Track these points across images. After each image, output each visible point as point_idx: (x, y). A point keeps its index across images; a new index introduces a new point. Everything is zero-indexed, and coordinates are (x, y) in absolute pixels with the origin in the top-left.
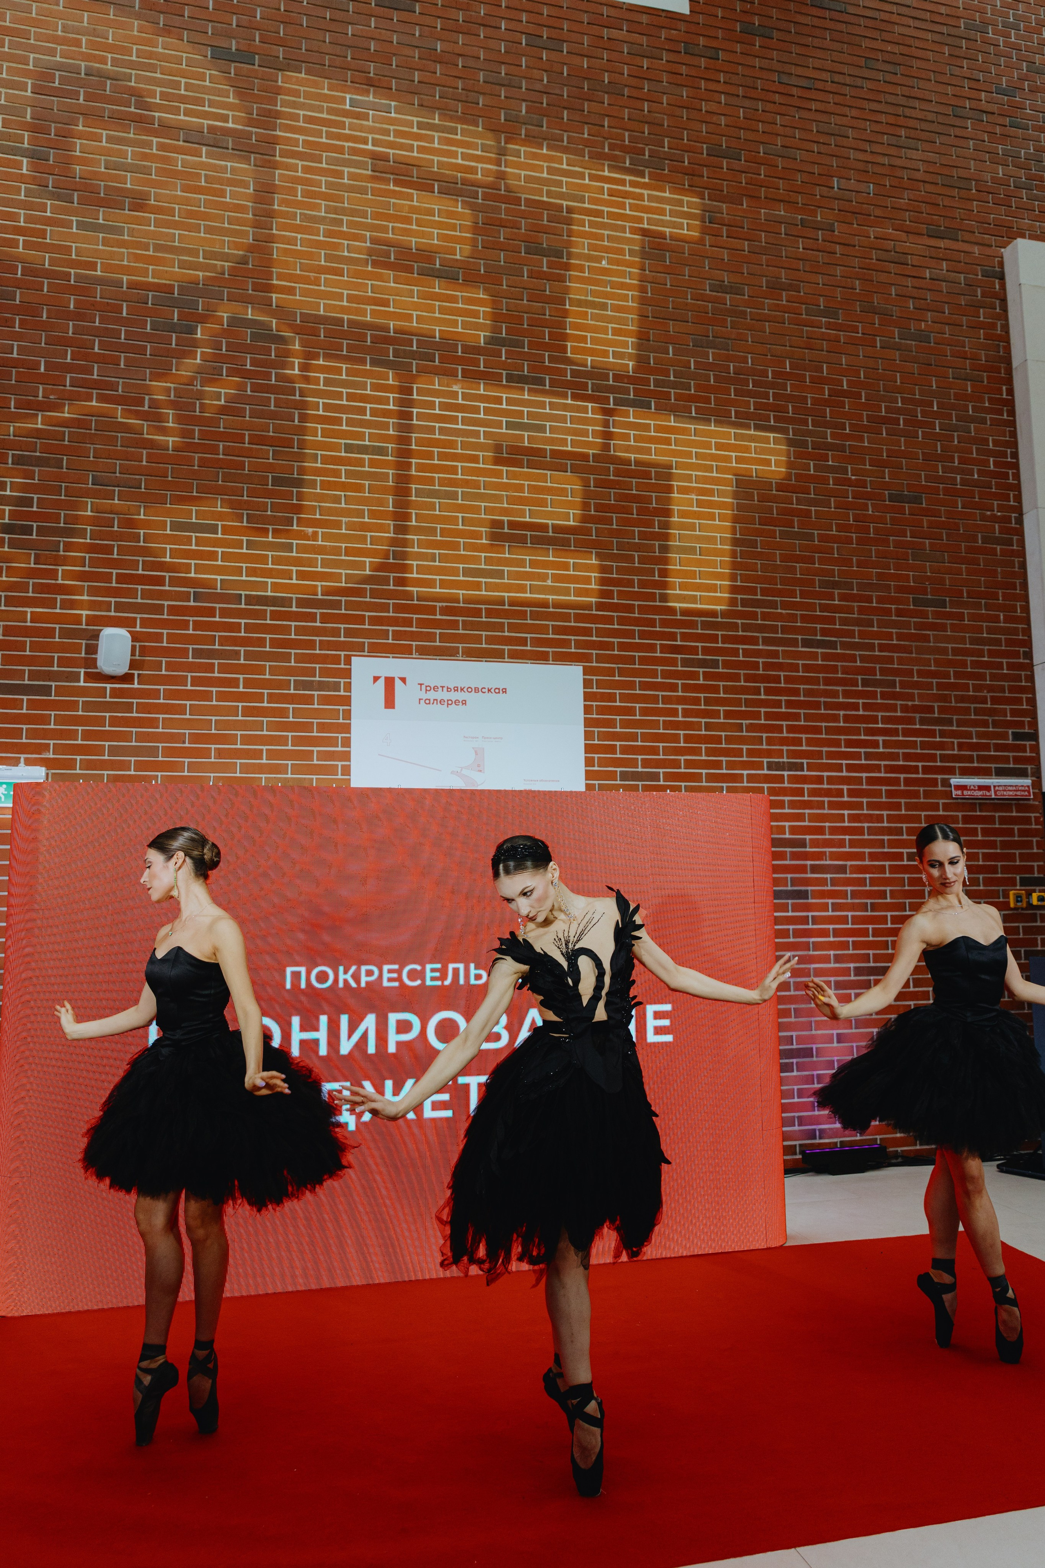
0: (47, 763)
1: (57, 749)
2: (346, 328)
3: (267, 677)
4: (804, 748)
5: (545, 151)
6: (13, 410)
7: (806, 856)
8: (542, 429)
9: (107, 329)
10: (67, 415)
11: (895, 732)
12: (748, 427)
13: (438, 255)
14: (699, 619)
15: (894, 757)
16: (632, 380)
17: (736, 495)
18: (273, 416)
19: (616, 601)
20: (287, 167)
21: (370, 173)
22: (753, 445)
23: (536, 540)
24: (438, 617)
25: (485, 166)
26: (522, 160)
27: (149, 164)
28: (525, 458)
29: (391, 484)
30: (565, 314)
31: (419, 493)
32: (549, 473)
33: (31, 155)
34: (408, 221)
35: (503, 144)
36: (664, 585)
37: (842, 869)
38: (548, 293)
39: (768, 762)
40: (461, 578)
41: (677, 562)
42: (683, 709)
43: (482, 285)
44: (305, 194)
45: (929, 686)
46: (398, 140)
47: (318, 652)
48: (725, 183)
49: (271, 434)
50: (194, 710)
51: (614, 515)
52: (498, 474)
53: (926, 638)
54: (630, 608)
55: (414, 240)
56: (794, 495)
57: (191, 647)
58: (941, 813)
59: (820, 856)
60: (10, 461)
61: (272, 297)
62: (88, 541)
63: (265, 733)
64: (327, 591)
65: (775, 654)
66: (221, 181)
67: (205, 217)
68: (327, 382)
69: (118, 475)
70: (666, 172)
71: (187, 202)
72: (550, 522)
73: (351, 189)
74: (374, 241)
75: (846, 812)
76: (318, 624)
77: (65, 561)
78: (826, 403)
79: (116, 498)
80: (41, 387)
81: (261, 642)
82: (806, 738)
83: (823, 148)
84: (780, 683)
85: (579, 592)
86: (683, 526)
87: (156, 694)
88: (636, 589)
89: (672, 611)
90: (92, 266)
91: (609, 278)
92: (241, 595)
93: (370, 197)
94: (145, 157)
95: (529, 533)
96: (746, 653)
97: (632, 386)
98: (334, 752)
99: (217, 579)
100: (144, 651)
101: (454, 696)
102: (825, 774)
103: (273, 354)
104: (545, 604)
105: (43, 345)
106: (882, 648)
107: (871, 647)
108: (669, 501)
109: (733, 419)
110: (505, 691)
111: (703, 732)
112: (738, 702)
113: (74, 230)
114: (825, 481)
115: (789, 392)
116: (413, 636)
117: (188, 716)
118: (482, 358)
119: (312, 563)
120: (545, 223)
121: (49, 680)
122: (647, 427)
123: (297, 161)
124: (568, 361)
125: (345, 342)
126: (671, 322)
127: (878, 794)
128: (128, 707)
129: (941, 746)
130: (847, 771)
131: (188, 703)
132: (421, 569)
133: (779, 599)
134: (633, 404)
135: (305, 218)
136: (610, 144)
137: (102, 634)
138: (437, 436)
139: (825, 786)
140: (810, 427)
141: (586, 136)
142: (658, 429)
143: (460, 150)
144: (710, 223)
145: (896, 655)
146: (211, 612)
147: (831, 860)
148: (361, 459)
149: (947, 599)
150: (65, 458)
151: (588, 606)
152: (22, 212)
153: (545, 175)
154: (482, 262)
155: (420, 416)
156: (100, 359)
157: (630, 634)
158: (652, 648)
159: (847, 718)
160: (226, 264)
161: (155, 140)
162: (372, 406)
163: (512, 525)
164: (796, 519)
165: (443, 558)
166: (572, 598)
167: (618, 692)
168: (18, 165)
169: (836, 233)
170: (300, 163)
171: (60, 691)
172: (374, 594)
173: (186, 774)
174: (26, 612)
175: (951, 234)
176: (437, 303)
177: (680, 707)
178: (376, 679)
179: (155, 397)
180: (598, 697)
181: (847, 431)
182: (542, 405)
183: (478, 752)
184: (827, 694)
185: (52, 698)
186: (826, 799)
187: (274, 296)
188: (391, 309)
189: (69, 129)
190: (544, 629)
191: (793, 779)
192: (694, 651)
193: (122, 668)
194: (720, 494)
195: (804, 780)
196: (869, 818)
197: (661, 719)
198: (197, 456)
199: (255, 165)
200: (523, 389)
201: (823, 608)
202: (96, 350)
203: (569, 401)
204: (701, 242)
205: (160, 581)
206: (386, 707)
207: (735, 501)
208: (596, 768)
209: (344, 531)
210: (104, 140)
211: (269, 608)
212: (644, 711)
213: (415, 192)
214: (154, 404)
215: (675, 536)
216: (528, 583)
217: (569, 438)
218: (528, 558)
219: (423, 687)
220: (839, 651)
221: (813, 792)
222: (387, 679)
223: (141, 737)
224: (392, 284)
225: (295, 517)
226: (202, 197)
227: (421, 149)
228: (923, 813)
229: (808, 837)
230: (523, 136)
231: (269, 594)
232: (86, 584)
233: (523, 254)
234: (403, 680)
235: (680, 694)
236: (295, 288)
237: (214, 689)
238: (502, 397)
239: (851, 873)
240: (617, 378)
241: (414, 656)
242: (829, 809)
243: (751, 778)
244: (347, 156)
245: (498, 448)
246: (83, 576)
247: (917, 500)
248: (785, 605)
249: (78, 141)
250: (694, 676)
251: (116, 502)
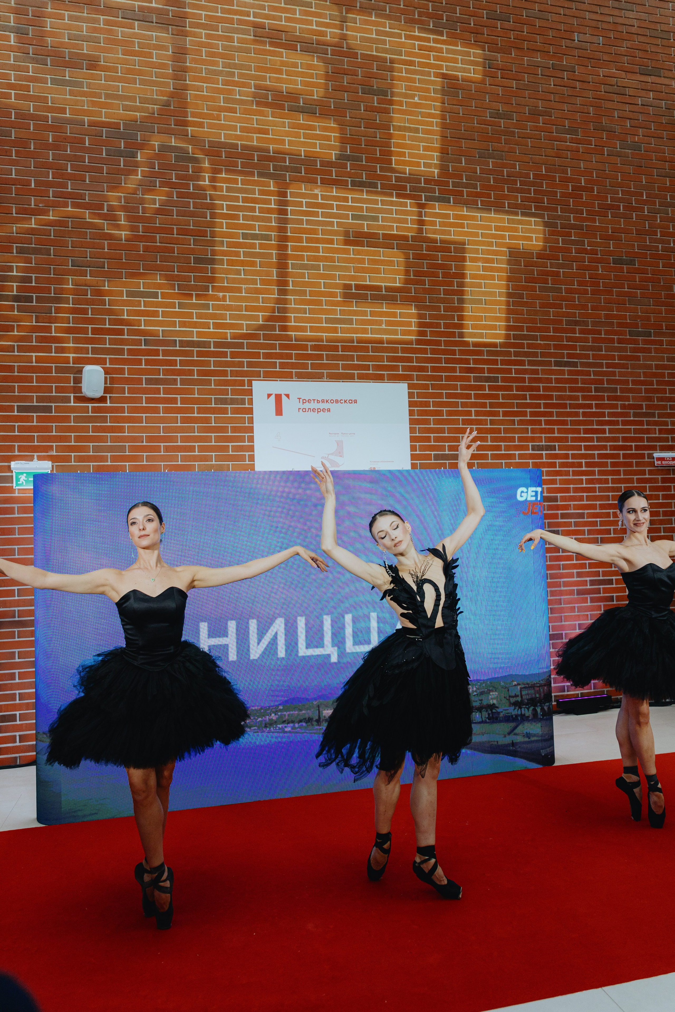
0: (52, 458)
1: (58, 449)
2: (240, 151)
3: (196, 396)
4: (556, 435)
5: (373, 19)
6: (14, 215)
7: (557, 508)
8: (376, 219)
9: (75, 155)
10: (51, 218)
11: (616, 423)
12: (516, 214)
13: (301, 96)
14: (485, 349)
15: (616, 439)
16: (437, 183)
17: (509, 262)
18: (192, 214)
19: (429, 338)
20: (195, 35)
21: (252, 37)
22: (520, 226)
23: (374, 297)
24: (309, 352)
25: (332, 30)
26: (358, 25)
27: (99, 35)
28: (365, 240)
29: (274, 260)
30: (390, 136)
31: (294, 266)
32: (382, 250)
33: (17, 31)
34: (280, 72)
35: (344, 14)
36: (461, 326)
37: (581, 516)
38: (378, 122)
39: (532, 445)
40: (324, 325)
41: (469, 310)
42: (475, 411)
43: (332, 117)
44: (209, 54)
45: (640, 391)
46: (271, 13)
47: (229, 378)
48: (499, 38)
49: (192, 227)
50: (148, 420)
51: (427, 278)
52: (347, 252)
53: (638, 358)
54: (438, 343)
55: (284, 86)
56: (549, 261)
57: (144, 377)
58: (647, 476)
59: (567, 507)
60: (15, 251)
61: (188, 130)
62: (71, 306)
63: (196, 434)
64: (234, 337)
65: (536, 372)
66: (149, 46)
67: (140, 73)
68: (229, 189)
69: (88, 259)
70: (458, 31)
71: (126, 62)
72: (383, 284)
73: (240, 50)
74: (256, 87)
75: (584, 478)
76: (229, 359)
77: (55, 320)
78: (569, 195)
79: (88, 275)
80: (33, 198)
81: (191, 372)
82: (558, 428)
83: (568, 12)
84: (540, 391)
85: (404, 333)
86: (473, 285)
87: (122, 410)
88: (442, 330)
89: (467, 344)
90: (63, 111)
91: (420, 110)
92: (176, 340)
93: (253, 55)
94: (95, 30)
95: (369, 292)
96: (517, 371)
97: (437, 187)
98: (243, 446)
99: (159, 330)
100: (112, 380)
101: (322, 406)
102: (570, 452)
103: (190, 171)
104: (381, 342)
105: (32, 168)
106: (608, 365)
107: (601, 365)
108: (463, 267)
109: (507, 209)
110: (356, 402)
111: (489, 426)
112: (511, 405)
113: (49, 85)
114: (569, 250)
115: (544, 188)
116: (293, 366)
117: (144, 424)
118: (334, 169)
119: (223, 317)
120: (375, 71)
121: (51, 402)
122: (447, 216)
123: (202, 31)
124: (393, 170)
125: (239, 160)
126: (463, 141)
127: (606, 465)
128: (104, 419)
129: (648, 431)
130: (585, 450)
131: (144, 415)
132: (297, 319)
133: (538, 334)
134: (438, 200)
135: (209, 71)
136: (418, 12)
137: (84, 370)
138: (305, 226)
139: (570, 461)
140: (559, 213)
141: (402, 6)
142: (456, 217)
143: (315, 19)
144: (489, 68)
145: (617, 370)
146: (156, 353)
147: (574, 510)
148: (253, 243)
149: (652, 331)
150: (52, 248)
151: (410, 342)
152: (12, 72)
153: (374, 36)
154: (332, 100)
155: (293, 212)
156: (72, 178)
157: (439, 361)
158: (454, 370)
159: (584, 414)
160: (155, 106)
161: (102, 17)
162: (260, 206)
163: (358, 287)
164: (550, 278)
165: (311, 311)
166: (400, 337)
167: (431, 400)
168: (8, 39)
169: (576, 73)
170: (204, 32)
171: (58, 409)
172: (266, 337)
173: (145, 463)
174: (32, 356)
175: (656, 72)
176: (302, 131)
177: (473, 409)
178: (269, 396)
179: (111, 203)
180: (418, 404)
181: (585, 215)
182: (376, 202)
183: (340, 444)
184: (571, 398)
185: (53, 414)
186: (571, 469)
187: (189, 129)
188: (271, 136)
189: (42, 11)
190: (381, 359)
191: (549, 456)
192: (482, 371)
193: (99, 393)
194: (498, 261)
195: (556, 456)
196: (600, 481)
197: (461, 418)
198: (141, 244)
199: (172, 34)
200: (363, 191)
201: (569, 339)
202: (69, 171)
203: (394, 199)
204: (483, 82)
205: (121, 332)
206: (277, 415)
207: (509, 267)
208: (418, 452)
209: (244, 294)
210: (66, 19)
211: (195, 349)
212: (450, 413)
213: (284, 51)
214: (111, 208)
215: (468, 292)
216: (370, 327)
217: (395, 225)
218: (369, 310)
219: (301, 400)
220: (579, 369)
221: (562, 465)
222: (276, 395)
223: (114, 439)
224: (270, 118)
225: (210, 285)
226: (137, 58)
227: (288, 19)
228: (635, 477)
229: (559, 495)
230: (358, 8)
231: (195, 339)
232: (71, 335)
233: (360, 94)
234: (288, 396)
235: (473, 400)
236: (204, 122)
237: (161, 406)
238: (348, 197)
239: (587, 518)
240: (427, 181)
241: (294, 379)
242: (573, 475)
243: (521, 456)
244: (236, 26)
245: (347, 233)
246: (69, 330)
247: (632, 262)
248: (543, 338)
249: (48, 20)
250: (482, 388)
251: (89, 278)
